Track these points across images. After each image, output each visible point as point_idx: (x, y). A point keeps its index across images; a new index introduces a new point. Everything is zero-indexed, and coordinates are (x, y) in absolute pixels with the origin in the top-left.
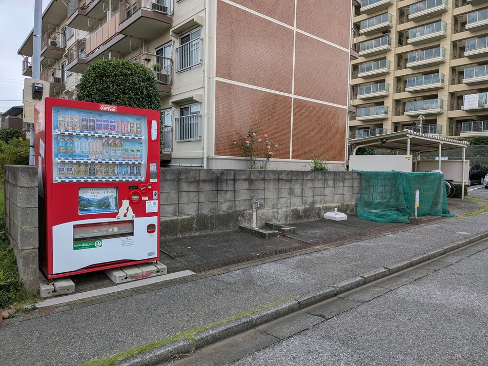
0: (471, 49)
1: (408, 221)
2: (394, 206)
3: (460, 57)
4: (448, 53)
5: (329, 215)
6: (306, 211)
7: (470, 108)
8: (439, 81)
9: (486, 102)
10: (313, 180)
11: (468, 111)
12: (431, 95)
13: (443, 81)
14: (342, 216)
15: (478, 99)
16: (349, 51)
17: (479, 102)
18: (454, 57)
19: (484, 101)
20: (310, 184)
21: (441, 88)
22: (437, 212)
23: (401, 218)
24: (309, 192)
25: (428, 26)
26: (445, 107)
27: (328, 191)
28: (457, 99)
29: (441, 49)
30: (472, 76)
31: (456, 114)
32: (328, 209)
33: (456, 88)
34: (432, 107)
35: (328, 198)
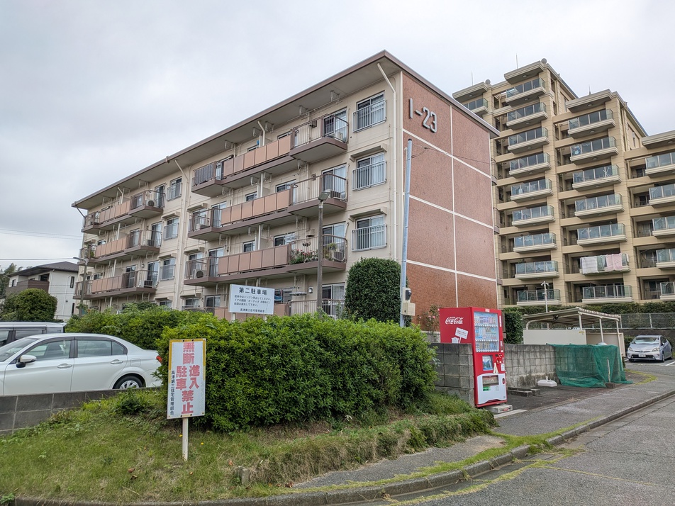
0: (581, 210)
1: (605, 386)
2: (591, 374)
3: (569, 216)
4: (557, 211)
5: (542, 382)
6: (527, 378)
7: (590, 272)
8: (550, 242)
9: (606, 266)
10: (528, 352)
11: (587, 275)
12: (544, 257)
13: (555, 242)
14: (553, 383)
15: (596, 262)
16: (493, 228)
17: (598, 265)
18: (563, 216)
19: (604, 264)
20: (527, 356)
21: (554, 249)
22: (618, 380)
23: (599, 383)
24: (527, 363)
25: (532, 183)
26: (561, 270)
27: (538, 361)
28: (573, 262)
29: (549, 207)
30: (586, 238)
31: (574, 278)
32: (539, 378)
33: (571, 249)
34: (545, 270)
35: (538, 368)
